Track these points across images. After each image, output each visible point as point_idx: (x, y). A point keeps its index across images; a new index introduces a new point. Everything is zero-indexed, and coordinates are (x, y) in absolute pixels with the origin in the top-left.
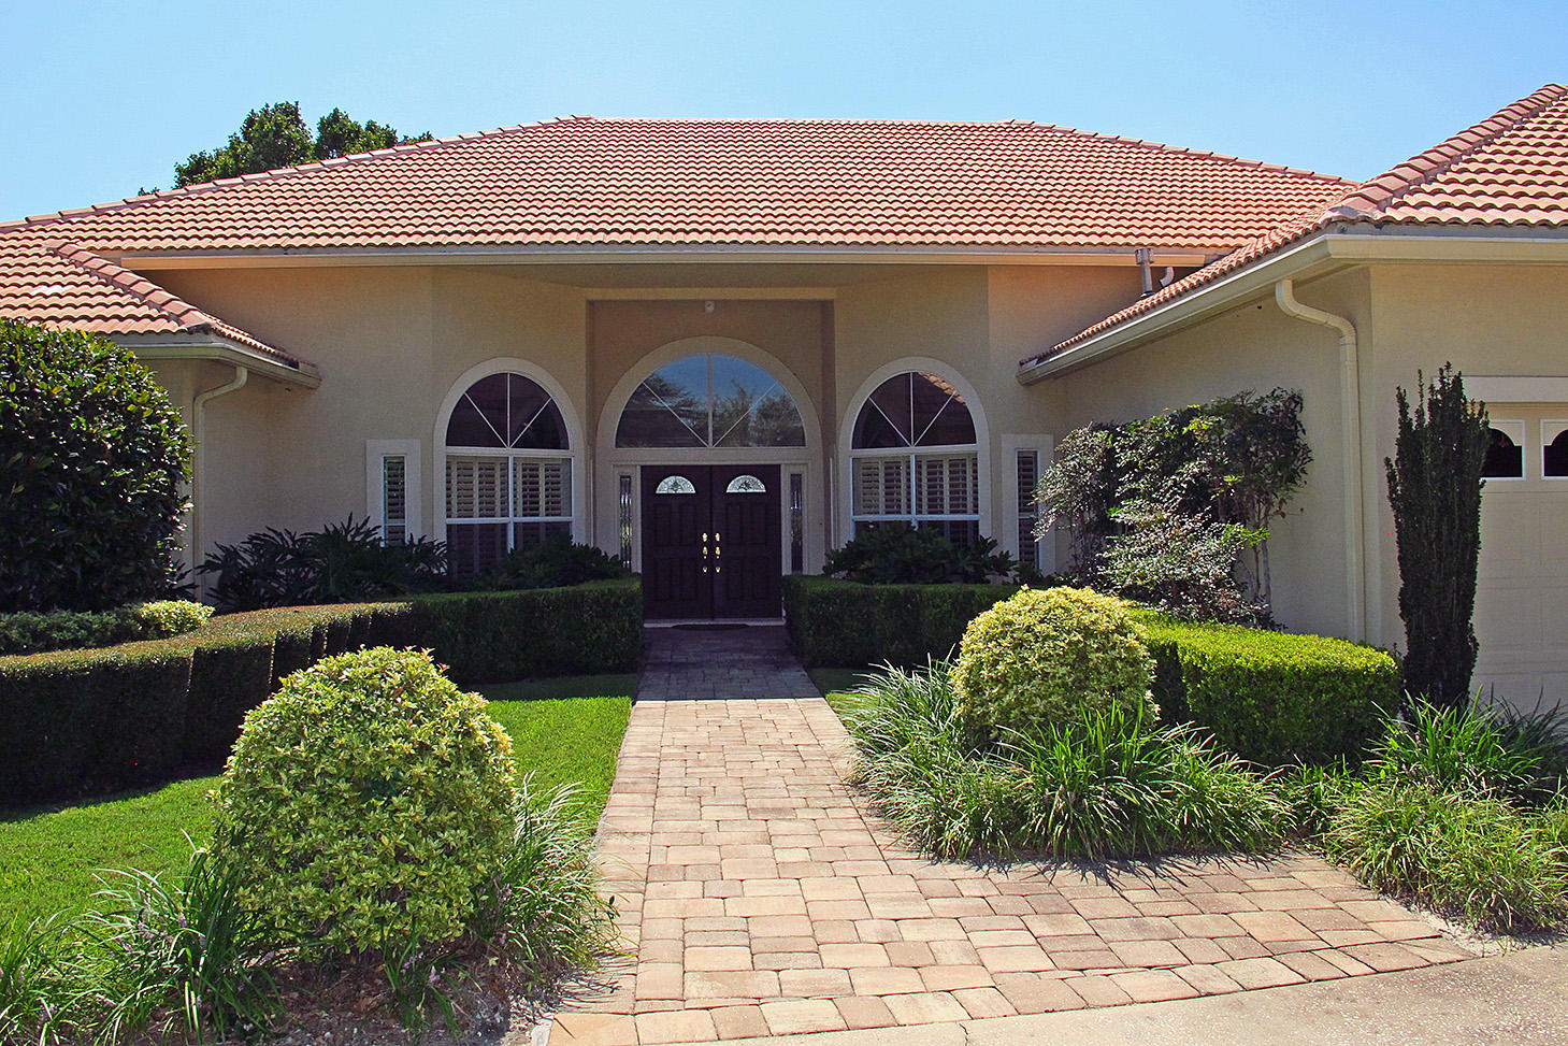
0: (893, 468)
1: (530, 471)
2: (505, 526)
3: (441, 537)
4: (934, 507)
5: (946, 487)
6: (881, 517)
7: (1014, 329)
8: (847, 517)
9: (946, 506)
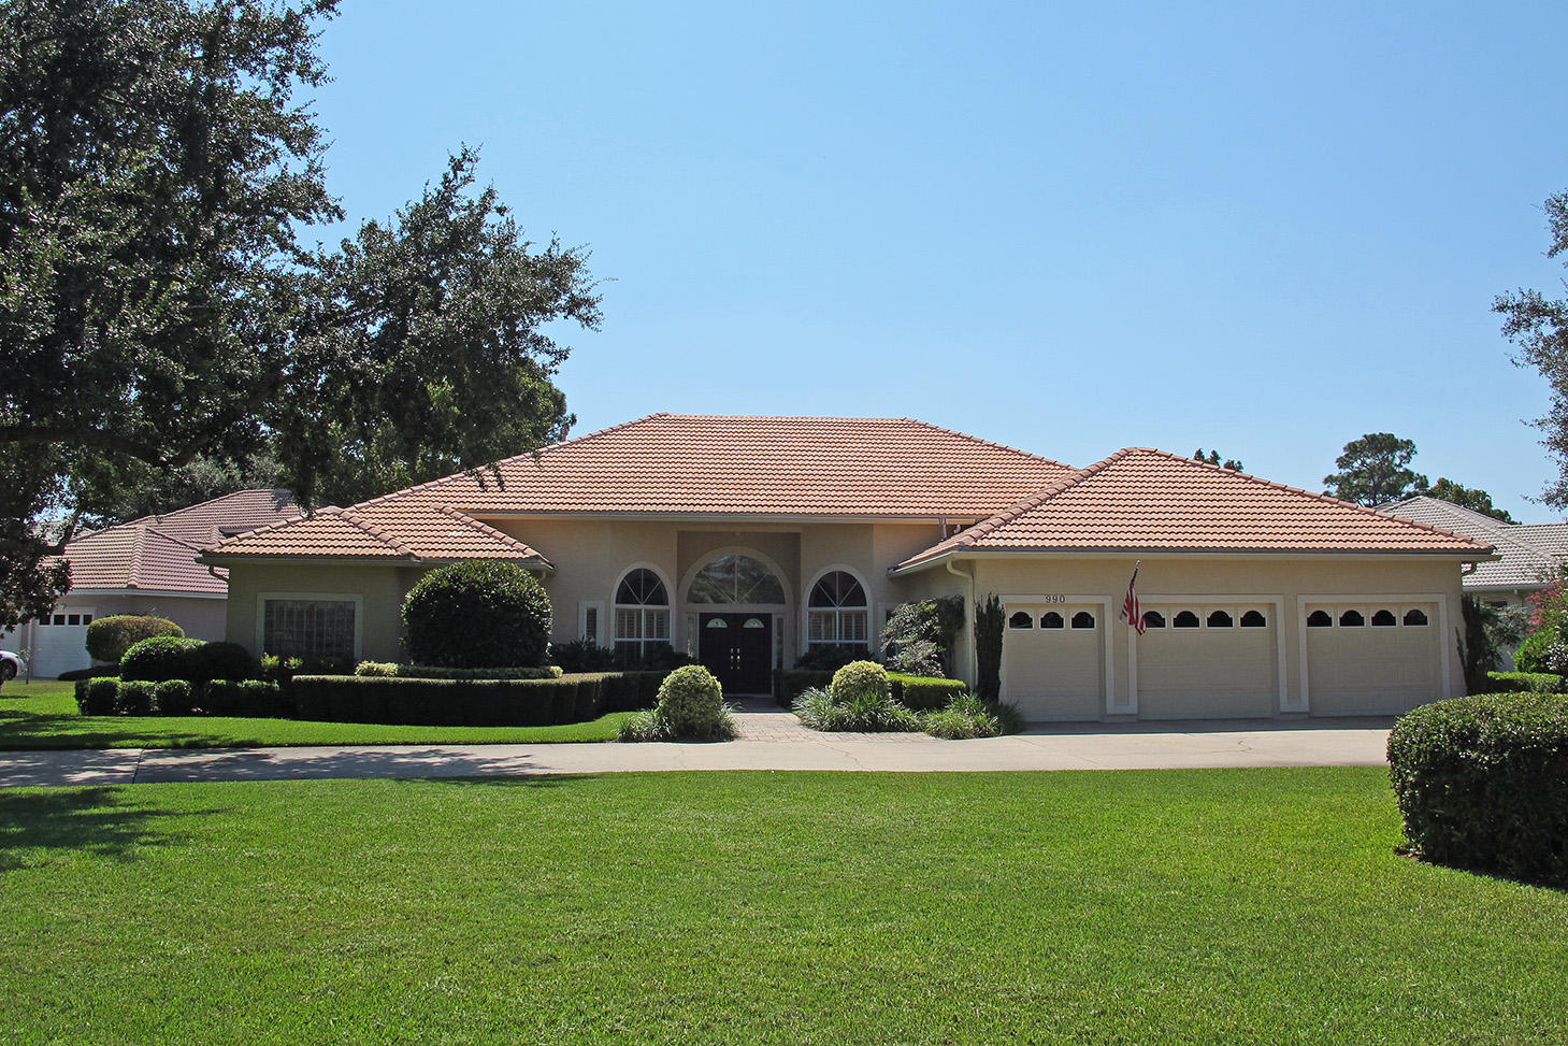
0: (829, 617)
1: (650, 614)
2: (639, 643)
3: (612, 647)
4: (848, 636)
5: (853, 629)
6: (823, 641)
7: (886, 552)
8: (805, 641)
9: (853, 636)
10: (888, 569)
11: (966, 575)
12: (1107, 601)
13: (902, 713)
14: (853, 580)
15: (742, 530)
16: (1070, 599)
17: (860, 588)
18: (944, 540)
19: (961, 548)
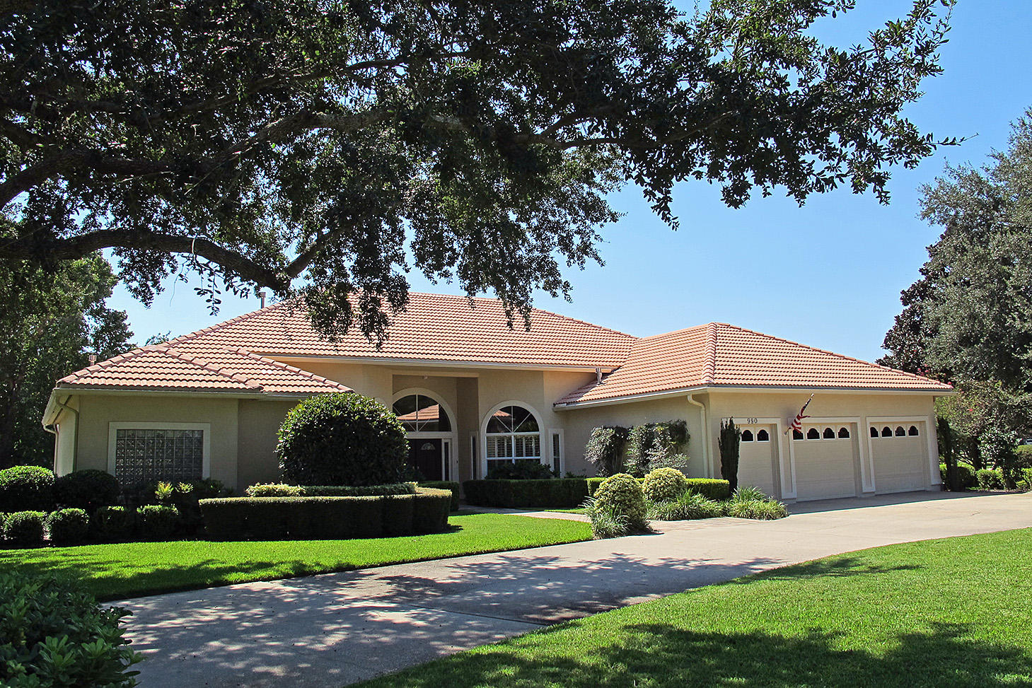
0: (501, 441)
5: (524, 447)
6: (497, 458)
7: (552, 391)
8: (484, 459)
9: (524, 454)
10: (554, 405)
11: (701, 405)
12: (778, 421)
14: (526, 412)
15: (429, 375)
16: (760, 421)
17: (532, 418)
18: (601, 383)
19: (709, 384)
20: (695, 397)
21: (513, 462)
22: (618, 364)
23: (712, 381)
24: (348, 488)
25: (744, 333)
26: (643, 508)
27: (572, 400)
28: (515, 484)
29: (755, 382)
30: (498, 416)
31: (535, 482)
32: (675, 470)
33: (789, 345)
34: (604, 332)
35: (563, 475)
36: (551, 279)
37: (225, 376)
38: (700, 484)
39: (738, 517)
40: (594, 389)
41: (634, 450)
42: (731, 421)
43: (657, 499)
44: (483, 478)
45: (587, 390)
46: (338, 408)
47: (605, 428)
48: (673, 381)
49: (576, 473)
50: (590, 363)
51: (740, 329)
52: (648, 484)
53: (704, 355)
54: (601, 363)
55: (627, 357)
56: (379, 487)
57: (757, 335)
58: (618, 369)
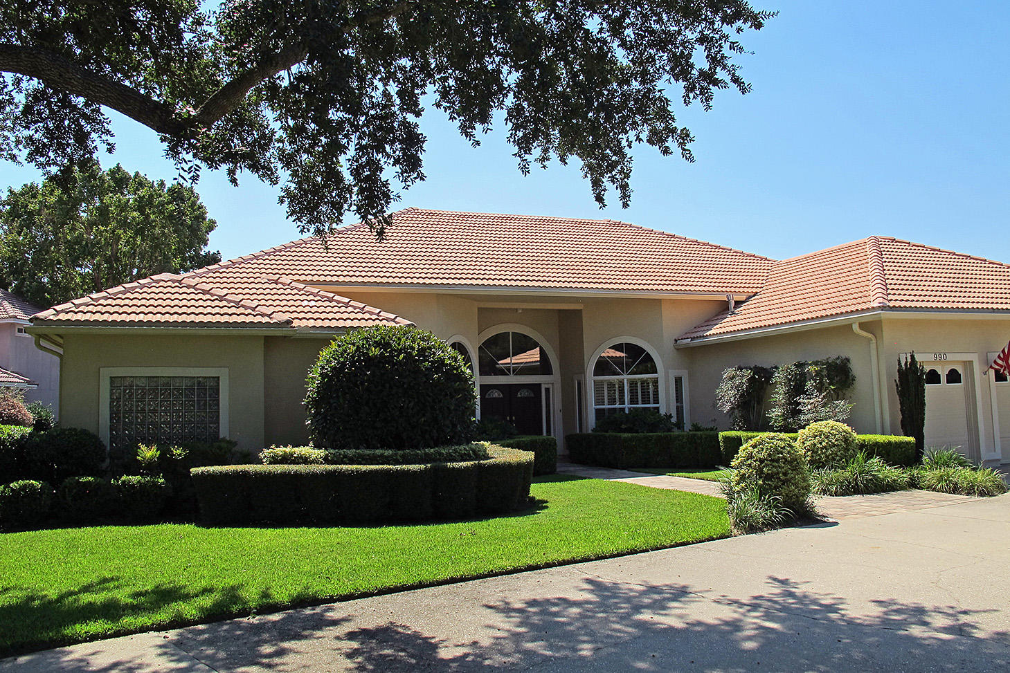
0: (611, 385)
4: (633, 402)
5: (640, 393)
6: (606, 406)
7: (672, 325)
8: (591, 407)
9: (640, 401)
10: (676, 341)
11: (870, 336)
12: (974, 358)
13: (893, 473)
14: (642, 350)
15: (524, 307)
16: (950, 357)
17: (649, 358)
18: (733, 313)
19: (883, 308)
20: (863, 326)
21: (627, 412)
22: (754, 290)
23: (888, 304)
24: (388, 452)
25: (914, 247)
26: (805, 484)
27: (698, 334)
28: (626, 440)
29: (945, 305)
30: (608, 357)
31: (652, 437)
32: (841, 424)
33: (976, 261)
34: (735, 254)
35: (687, 426)
36: (660, 126)
37: (246, 307)
38: (876, 444)
39: (934, 490)
40: (725, 320)
41: (779, 395)
42: (912, 357)
43: (817, 464)
44: (590, 432)
45: (715, 323)
46: (377, 344)
47: (740, 369)
48: (830, 306)
49: (702, 425)
50: (720, 289)
51: (909, 243)
52: (804, 443)
53: (869, 273)
54: (733, 289)
55: (764, 282)
56: (432, 450)
57: (932, 250)
58: (754, 296)
